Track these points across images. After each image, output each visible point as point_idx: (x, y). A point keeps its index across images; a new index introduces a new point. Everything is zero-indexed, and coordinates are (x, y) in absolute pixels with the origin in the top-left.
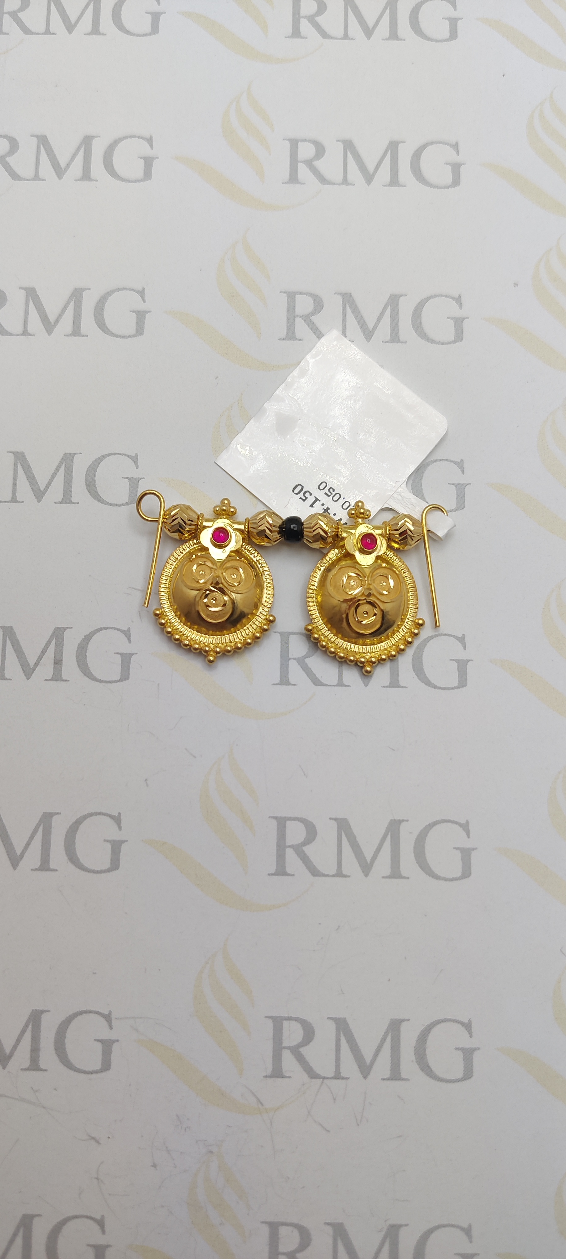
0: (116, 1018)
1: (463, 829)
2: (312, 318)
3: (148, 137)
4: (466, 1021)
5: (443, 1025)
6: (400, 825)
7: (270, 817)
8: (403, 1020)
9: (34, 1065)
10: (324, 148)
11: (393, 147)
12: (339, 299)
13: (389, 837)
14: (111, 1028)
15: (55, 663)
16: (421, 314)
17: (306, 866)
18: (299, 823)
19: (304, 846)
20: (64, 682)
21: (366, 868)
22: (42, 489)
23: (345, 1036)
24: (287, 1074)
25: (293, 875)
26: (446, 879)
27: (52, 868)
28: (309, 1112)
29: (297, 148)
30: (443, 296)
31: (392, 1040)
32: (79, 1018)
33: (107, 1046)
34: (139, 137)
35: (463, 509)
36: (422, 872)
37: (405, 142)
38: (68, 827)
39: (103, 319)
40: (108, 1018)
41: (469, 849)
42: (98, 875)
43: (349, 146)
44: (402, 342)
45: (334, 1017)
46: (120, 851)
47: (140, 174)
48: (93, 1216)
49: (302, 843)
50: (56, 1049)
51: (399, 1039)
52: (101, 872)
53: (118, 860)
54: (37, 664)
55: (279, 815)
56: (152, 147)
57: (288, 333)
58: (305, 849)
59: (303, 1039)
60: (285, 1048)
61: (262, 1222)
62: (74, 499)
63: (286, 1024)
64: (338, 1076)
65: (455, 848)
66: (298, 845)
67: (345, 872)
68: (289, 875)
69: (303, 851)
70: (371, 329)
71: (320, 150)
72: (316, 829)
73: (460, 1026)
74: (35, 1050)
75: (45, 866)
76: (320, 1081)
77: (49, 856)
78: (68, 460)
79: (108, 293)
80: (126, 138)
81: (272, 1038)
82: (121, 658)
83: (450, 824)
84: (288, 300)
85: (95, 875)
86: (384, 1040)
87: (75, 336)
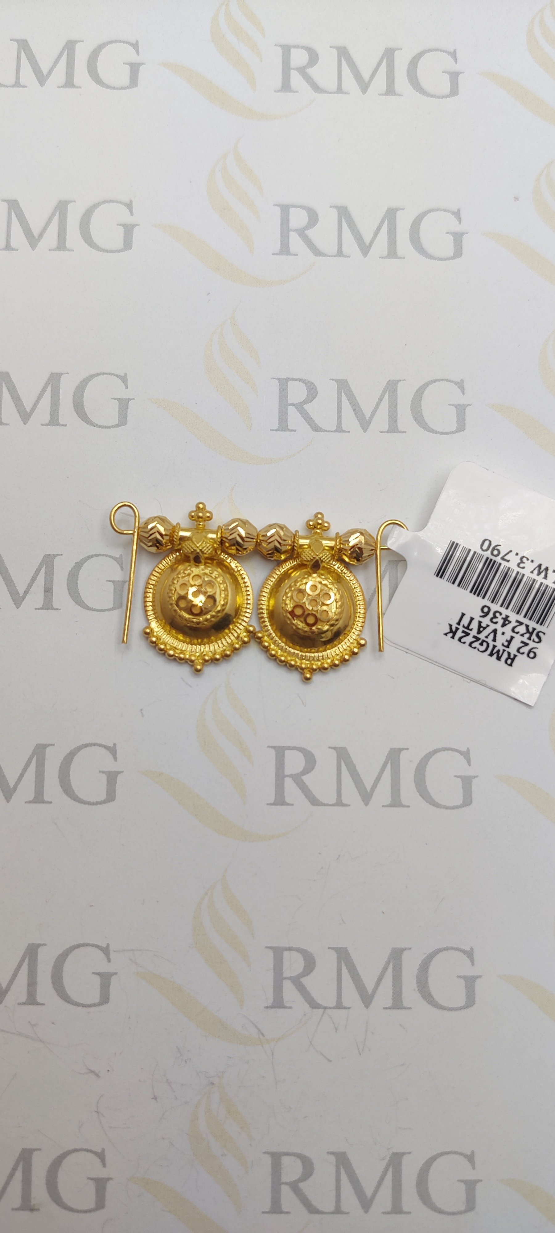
0: (114, 951)
1: (464, 757)
2: (306, 232)
3: (134, 42)
4: (468, 949)
5: (445, 953)
6: (400, 753)
7: (268, 747)
8: (405, 949)
9: (32, 999)
10: (317, 55)
11: (389, 54)
12: (335, 212)
13: (389, 765)
14: (109, 961)
15: (45, 591)
16: (419, 229)
17: (305, 795)
18: (298, 752)
19: (303, 775)
20: (55, 611)
21: (366, 797)
22: (28, 410)
23: (346, 965)
24: (288, 1005)
25: (292, 805)
26: (447, 808)
27: (46, 800)
28: (311, 1043)
29: (290, 54)
30: (442, 210)
31: (393, 969)
32: (77, 951)
33: (105, 979)
34: (124, 42)
35: (463, 431)
36: (422, 800)
37: (401, 49)
38: (62, 759)
39: (89, 233)
40: (106, 950)
41: (470, 777)
42: (94, 807)
43: (343, 53)
44: (400, 258)
45: (335, 946)
46: (116, 783)
47: (126, 81)
48: (94, 1149)
49: (301, 772)
50: (53, 983)
51: (401, 968)
52: (96, 803)
53: (115, 791)
54: (26, 592)
55: (277, 745)
56: (138, 53)
57: (281, 247)
58: (304, 778)
59: (304, 969)
60: (286, 978)
61: (264, 1153)
62: (61, 422)
63: (286, 954)
64: (339, 1006)
65: (455, 776)
66: (298, 774)
67: (344, 802)
68: (288, 804)
69: (302, 781)
70: (367, 244)
71: (314, 57)
72: (315, 759)
73: (461, 954)
74: (32, 984)
75: (39, 798)
76: (321, 1011)
77: (43, 787)
78: (54, 380)
79: (94, 205)
80: (111, 42)
81: (273, 968)
82: (113, 586)
83: (451, 751)
84: (281, 213)
85: (90, 806)
86: (385, 969)
87: (60, 251)
